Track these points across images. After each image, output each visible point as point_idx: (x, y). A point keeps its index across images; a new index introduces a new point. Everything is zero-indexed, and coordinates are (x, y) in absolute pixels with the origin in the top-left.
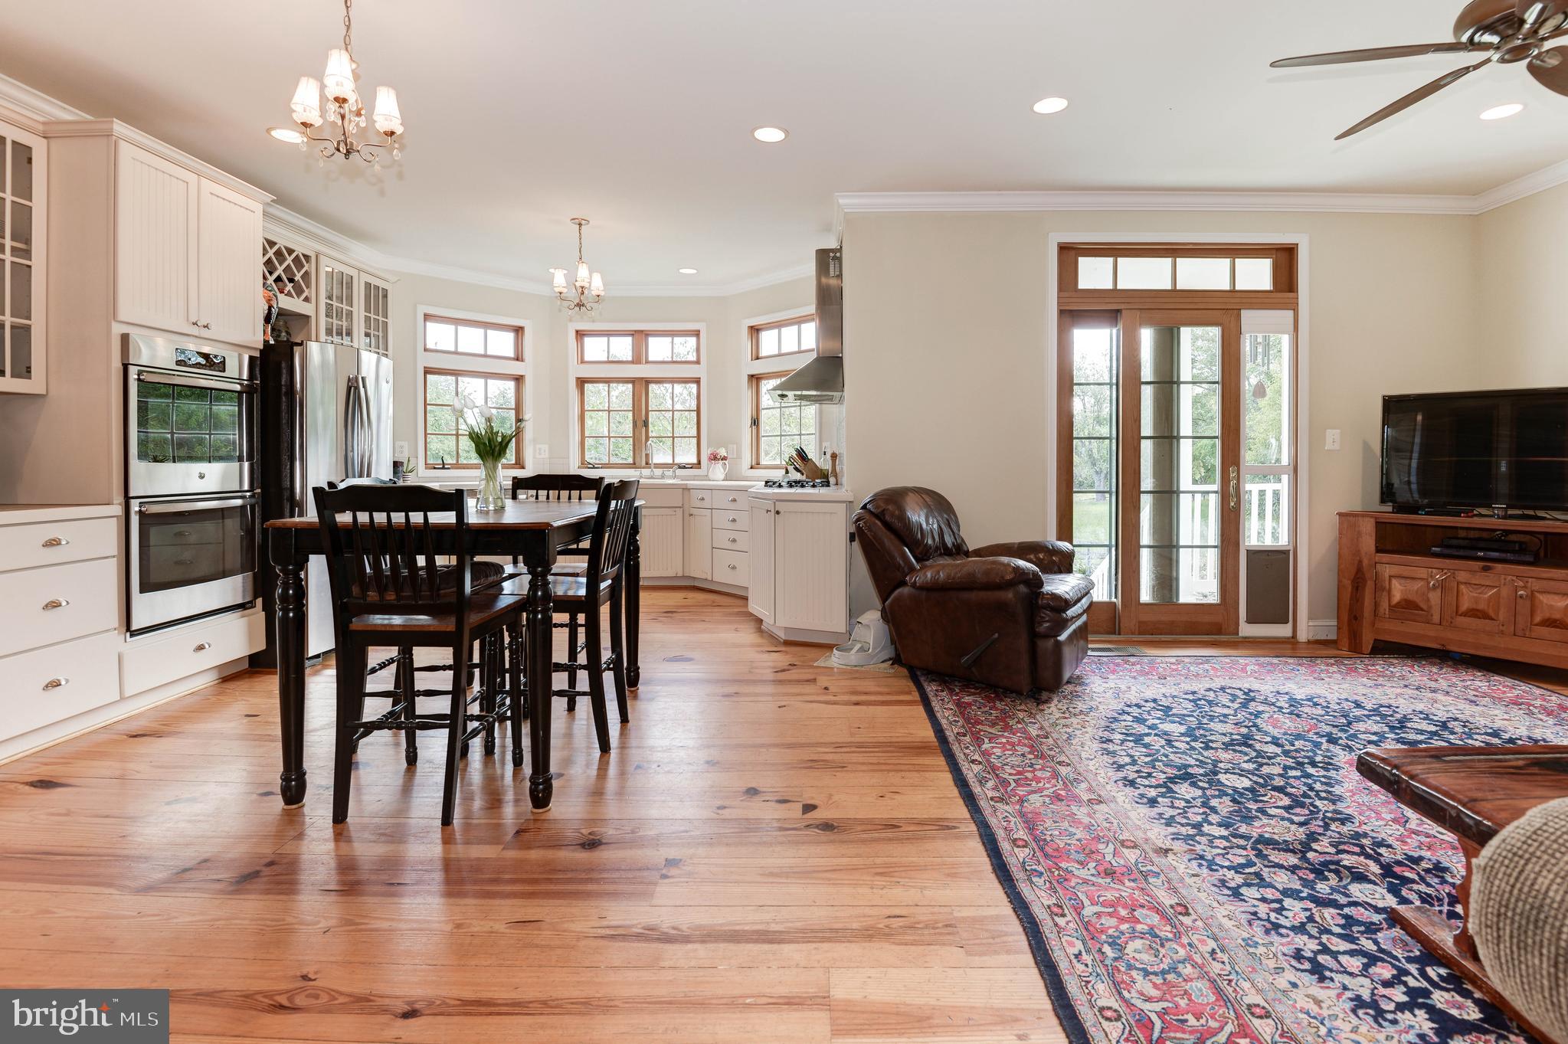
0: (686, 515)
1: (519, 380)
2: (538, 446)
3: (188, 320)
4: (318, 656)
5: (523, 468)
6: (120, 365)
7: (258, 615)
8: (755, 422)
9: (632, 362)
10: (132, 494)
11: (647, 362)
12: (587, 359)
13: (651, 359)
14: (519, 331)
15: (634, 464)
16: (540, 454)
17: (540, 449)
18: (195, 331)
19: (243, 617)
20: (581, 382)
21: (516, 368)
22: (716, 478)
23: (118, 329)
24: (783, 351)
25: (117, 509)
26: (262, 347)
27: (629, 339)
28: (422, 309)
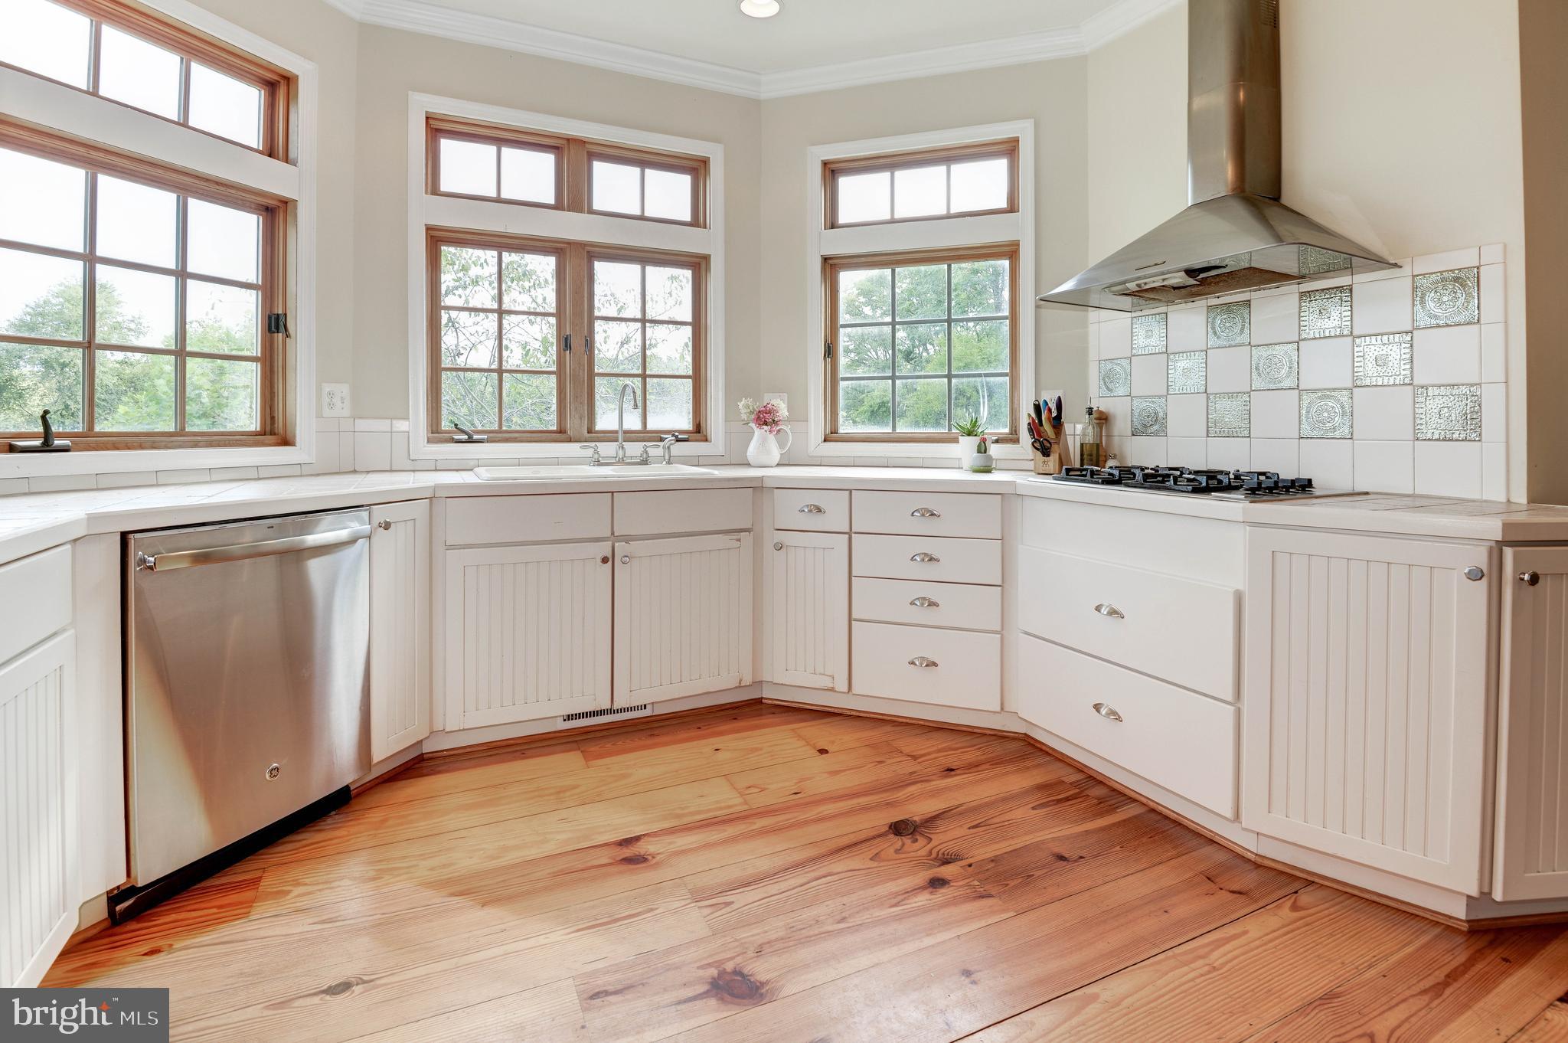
0: (768, 547)
1: (272, 213)
2: (327, 388)
5: (286, 441)
8: (830, 351)
9: (558, 206)
11: (591, 211)
12: (445, 187)
13: (596, 206)
15: (561, 431)
16: (331, 406)
17: (331, 395)
20: (436, 238)
22: (764, 460)
24: (897, 216)
27: (548, 160)
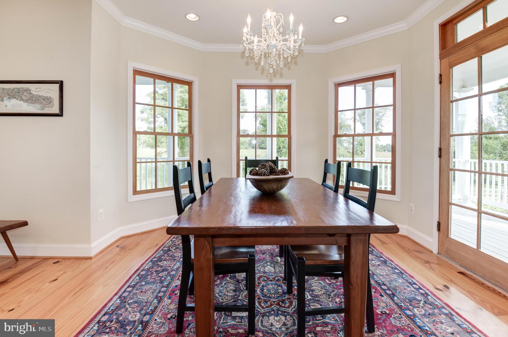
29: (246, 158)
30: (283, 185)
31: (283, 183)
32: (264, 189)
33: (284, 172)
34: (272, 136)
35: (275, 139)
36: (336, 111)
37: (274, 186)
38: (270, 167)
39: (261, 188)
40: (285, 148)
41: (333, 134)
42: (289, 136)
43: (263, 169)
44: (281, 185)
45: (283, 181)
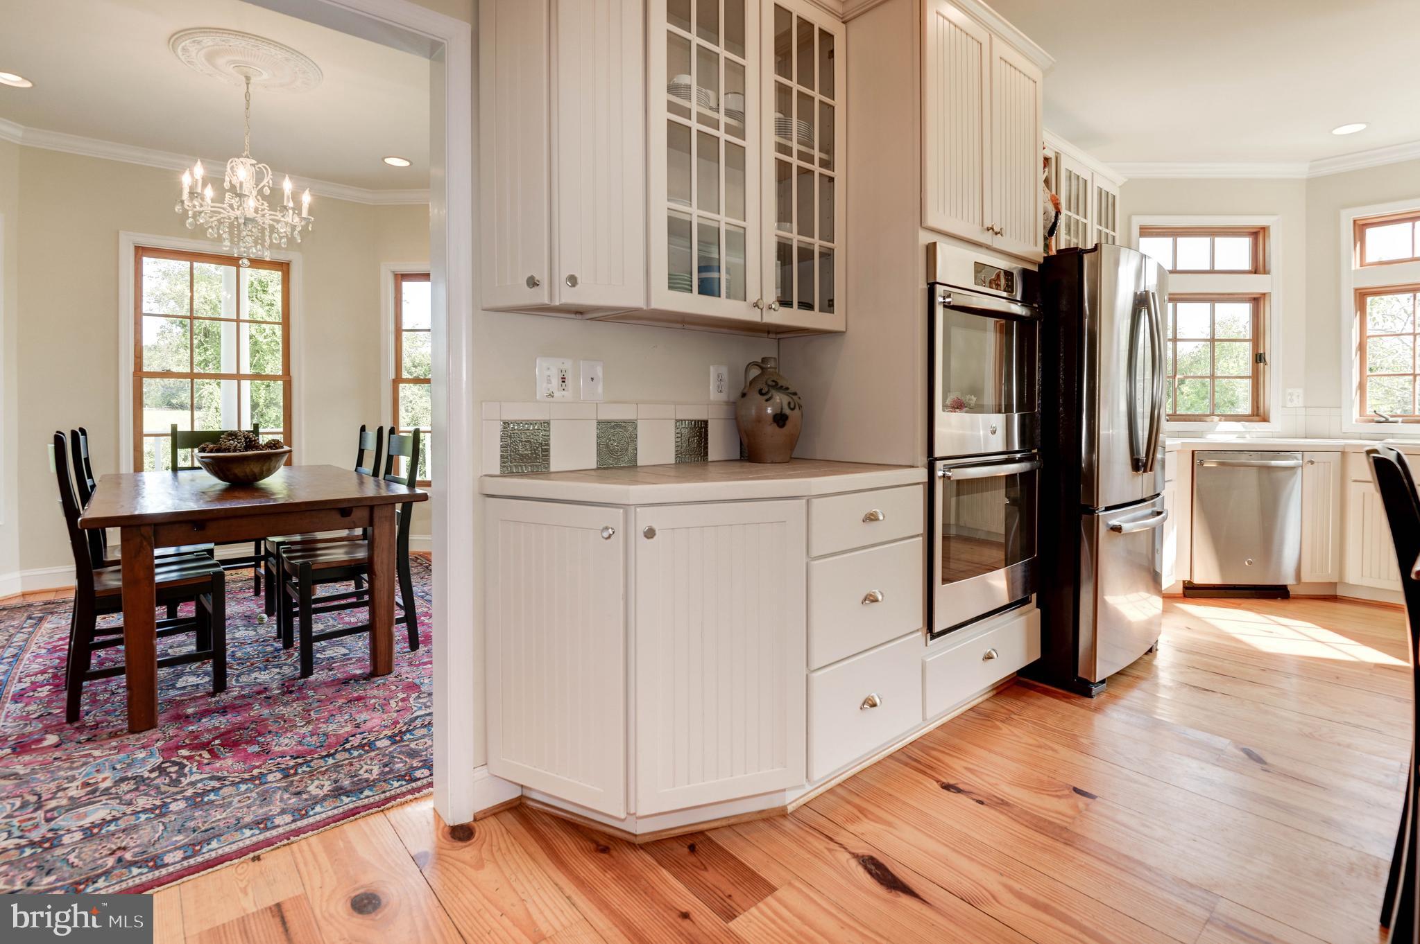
1: (1257, 301)
2: (1289, 391)
3: (983, 226)
4: (1103, 682)
5: (1264, 419)
6: (925, 287)
7: (1032, 613)
10: (937, 454)
14: (1258, 235)
17: (1292, 395)
18: (986, 238)
19: (1021, 615)
20: (1363, 295)
21: (1256, 284)
23: (925, 238)
25: (921, 474)
26: (1042, 261)
28: (1138, 221)
29: (174, 428)
30: (272, 467)
31: (273, 464)
32: (235, 475)
33: (274, 445)
34: (238, 377)
35: (246, 384)
36: (399, 331)
37: (256, 468)
38: (246, 439)
39: (228, 473)
40: (275, 404)
41: (392, 376)
42: (287, 378)
43: (232, 442)
44: (270, 465)
45: (274, 459)
